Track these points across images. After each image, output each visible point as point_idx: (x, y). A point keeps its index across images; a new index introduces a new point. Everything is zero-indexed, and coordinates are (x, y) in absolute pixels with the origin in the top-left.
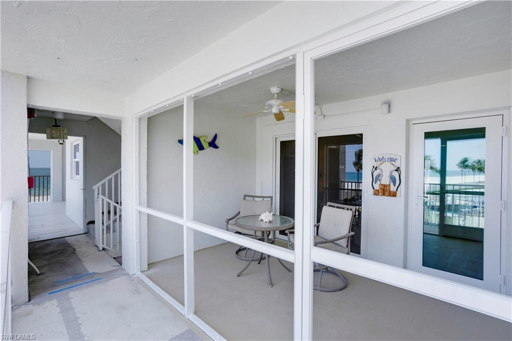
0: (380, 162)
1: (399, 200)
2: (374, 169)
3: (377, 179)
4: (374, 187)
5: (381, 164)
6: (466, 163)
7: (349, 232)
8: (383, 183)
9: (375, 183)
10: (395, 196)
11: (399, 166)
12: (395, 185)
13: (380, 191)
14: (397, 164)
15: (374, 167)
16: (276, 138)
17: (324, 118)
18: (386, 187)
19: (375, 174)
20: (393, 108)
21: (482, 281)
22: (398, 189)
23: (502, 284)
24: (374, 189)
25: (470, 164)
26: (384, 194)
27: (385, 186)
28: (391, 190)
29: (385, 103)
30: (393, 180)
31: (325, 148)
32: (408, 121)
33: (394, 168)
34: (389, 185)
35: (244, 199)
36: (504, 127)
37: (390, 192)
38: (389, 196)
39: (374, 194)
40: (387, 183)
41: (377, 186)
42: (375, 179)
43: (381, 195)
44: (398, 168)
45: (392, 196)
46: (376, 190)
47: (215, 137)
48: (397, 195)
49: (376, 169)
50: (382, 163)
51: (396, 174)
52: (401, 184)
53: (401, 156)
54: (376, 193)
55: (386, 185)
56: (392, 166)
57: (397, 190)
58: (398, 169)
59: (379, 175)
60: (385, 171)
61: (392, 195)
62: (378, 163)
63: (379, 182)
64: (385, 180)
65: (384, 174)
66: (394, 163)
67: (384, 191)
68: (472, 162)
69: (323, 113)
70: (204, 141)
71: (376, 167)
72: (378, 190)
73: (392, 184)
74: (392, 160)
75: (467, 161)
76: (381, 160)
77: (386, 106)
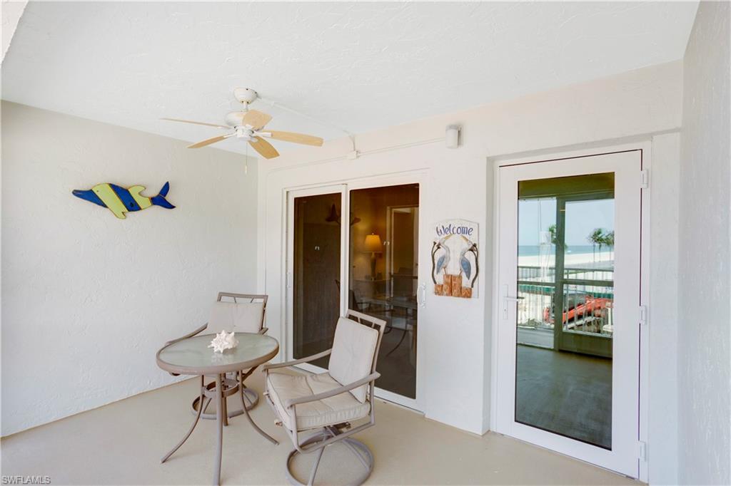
0: (446, 235)
1: (476, 304)
2: (436, 248)
3: (439, 266)
4: (437, 281)
5: (447, 238)
6: (600, 236)
7: (371, 373)
8: (449, 272)
9: (438, 272)
10: (470, 297)
11: (476, 243)
12: (469, 278)
13: (445, 286)
14: (473, 238)
15: (435, 243)
16: (287, 192)
17: (358, 157)
18: (454, 280)
19: (438, 256)
20: (465, 136)
21: (609, 451)
22: (474, 284)
23: (642, 459)
24: (435, 282)
25: (604, 237)
26: (451, 293)
27: (452, 278)
28: (464, 285)
29: (451, 127)
30: (466, 266)
31: (388, 212)
32: (491, 161)
33: (467, 246)
34: (460, 277)
35: (219, 300)
36: (644, 171)
37: (461, 288)
38: (458, 296)
39: (436, 294)
40: (457, 272)
41: (440, 279)
42: (438, 265)
43: (447, 295)
44: (475, 245)
45: (464, 297)
46: (439, 286)
47: (166, 188)
48: (473, 295)
49: (439, 248)
50: (449, 236)
51: (470, 257)
52: (479, 274)
53: (478, 225)
54: (439, 291)
55: (455, 277)
56: (464, 241)
57: (472, 286)
58: (473, 248)
59: (443, 259)
60: (454, 251)
61: (463, 294)
62: (443, 236)
63: (443, 270)
64: (454, 268)
65: (451, 255)
66: (467, 236)
67: (452, 288)
68: (607, 234)
69: (357, 148)
70: (140, 194)
71: (439, 244)
72: (442, 286)
73: (464, 275)
74: (465, 231)
75: (599, 233)
76: (447, 230)
77: (453, 133)
